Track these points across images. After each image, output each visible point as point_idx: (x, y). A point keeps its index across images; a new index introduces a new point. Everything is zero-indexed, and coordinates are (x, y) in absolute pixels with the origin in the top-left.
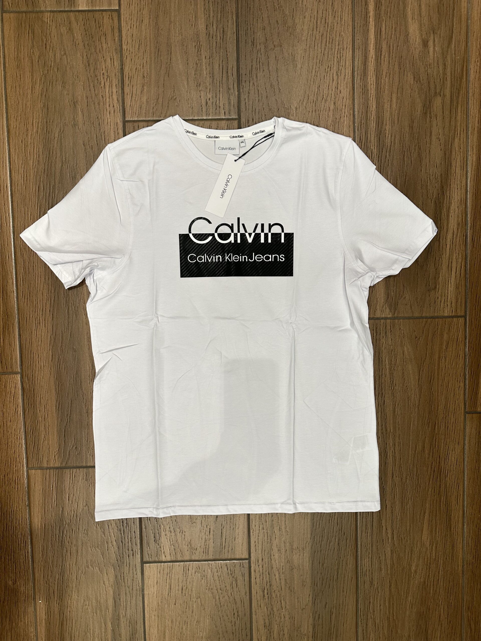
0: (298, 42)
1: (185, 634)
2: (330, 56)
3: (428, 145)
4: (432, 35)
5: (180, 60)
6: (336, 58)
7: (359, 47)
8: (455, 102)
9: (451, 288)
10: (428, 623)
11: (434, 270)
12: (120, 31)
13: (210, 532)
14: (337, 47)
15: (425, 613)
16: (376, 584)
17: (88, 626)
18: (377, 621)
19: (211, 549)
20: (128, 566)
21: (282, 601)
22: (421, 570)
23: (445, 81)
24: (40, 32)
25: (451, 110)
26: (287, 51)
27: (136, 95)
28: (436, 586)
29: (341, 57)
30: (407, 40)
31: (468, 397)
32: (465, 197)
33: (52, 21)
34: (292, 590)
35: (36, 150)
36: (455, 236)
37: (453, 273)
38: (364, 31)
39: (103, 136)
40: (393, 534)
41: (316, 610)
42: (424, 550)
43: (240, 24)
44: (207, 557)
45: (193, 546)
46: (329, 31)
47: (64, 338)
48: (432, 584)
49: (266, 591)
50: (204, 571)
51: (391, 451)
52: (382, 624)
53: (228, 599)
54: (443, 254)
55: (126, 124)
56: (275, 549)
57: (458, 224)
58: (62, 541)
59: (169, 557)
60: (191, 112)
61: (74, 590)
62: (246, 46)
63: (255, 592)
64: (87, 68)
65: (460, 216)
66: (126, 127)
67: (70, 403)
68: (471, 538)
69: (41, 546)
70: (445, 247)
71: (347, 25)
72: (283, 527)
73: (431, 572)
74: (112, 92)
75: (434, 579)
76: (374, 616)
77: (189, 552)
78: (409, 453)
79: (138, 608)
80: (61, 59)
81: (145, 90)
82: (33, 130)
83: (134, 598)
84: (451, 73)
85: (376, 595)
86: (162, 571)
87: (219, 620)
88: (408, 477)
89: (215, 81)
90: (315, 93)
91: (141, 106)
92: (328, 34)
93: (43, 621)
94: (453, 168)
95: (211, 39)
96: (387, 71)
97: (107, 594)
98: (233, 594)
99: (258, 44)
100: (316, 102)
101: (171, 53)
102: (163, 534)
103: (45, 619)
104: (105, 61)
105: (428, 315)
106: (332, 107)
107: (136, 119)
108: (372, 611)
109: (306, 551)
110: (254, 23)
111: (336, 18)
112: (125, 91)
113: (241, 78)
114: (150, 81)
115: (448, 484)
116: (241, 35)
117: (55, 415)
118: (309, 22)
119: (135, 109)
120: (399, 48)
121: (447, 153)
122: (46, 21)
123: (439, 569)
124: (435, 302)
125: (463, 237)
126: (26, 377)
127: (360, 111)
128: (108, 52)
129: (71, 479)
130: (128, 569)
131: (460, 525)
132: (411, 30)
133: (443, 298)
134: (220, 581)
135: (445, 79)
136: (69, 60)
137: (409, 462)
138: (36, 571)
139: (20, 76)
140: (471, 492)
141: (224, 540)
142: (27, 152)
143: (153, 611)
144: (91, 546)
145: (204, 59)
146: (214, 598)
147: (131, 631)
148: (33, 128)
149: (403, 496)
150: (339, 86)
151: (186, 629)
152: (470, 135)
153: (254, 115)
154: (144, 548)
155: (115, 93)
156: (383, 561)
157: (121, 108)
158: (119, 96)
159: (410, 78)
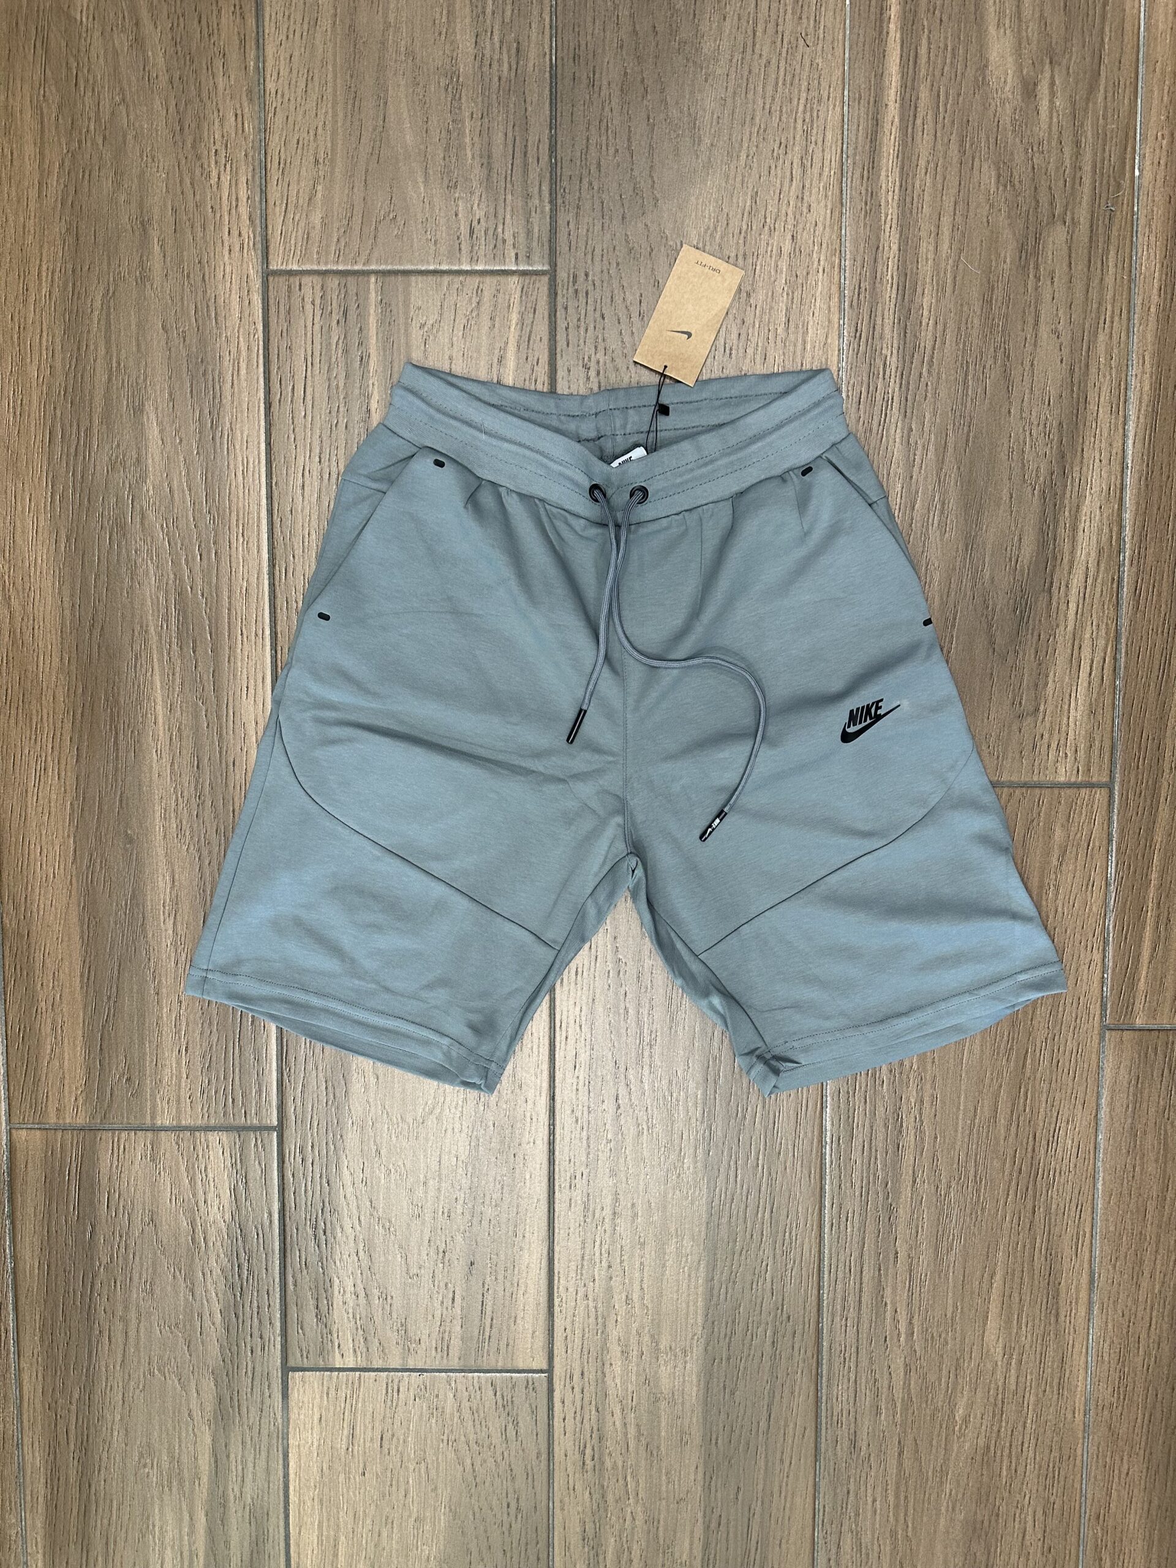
0: (706, 81)
1: (387, 1548)
2: (785, 115)
3: (1029, 348)
4: (1047, 67)
5: (407, 121)
6: (800, 121)
7: (860, 95)
8: (1101, 240)
9: (1078, 712)
10: (992, 1550)
11: (1035, 665)
12: (260, 46)
13: (453, 1299)
14: (804, 95)
15: (986, 1523)
16: (864, 1448)
17: (148, 1518)
18: (866, 1539)
19: (456, 1343)
20: (250, 1374)
21: (629, 1478)
22: (979, 1415)
23: (1077, 186)
24: (64, 44)
25: (1090, 261)
26: (677, 103)
27: (296, 207)
28: (1018, 1459)
29: (812, 121)
30: (984, 78)
31: (1112, 990)
32: (1119, 482)
33: (94, 19)
34: (655, 1453)
35: (47, 341)
36: (1090, 581)
37: (1084, 675)
38: (874, 55)
39: (212, 309)
40: (910, 1323)
41: (713, 1505)
42: (989, 1366)
43: (559, 31)
44: (445, 1361)
45: (411, 1334)
46: (784, 55)
47: (106, 808)
48: (1007, 1451)
49: (588, 1451)
50: (437, 1396)
51: (912, 1116)
52: (876, 1547)
53: (494, 1467)
54: (1058, 626)
55: (271, 279)
56: (615, 1349)
57: (1100, 552)
58: (90, 1307)
59: (352, 1358)
60: (432, 251)
61: (116, 1427)
62: (573, 89)
63: (563, 1451)
64: (178, 137)
65: (1106, 530)
66: (271, 288)
67: (116, 968)
68: (1108, 1342)
69: (38, 1317)
70: (1063, 607)
71: (829, 38)
72: (635, 1297)
73: (1004, 1424)
74: (237, 199)
75: (1011, 1442)
76: (857, 1526)
77: (400, 1347)
78: (957, 1124)
79: (272, 1479)
80: (113, 113)
81: (319, 195)
82: (39, 290)
83: (264, 1454)
84: (1094, 167)
85: (864, 1475)
86: (332, 1392)
87: (471, 1517)
88: (953, 1184)
89: (495, 175)
90: (744, 210)
91: (308, 234)
92: (782, 64)
93: (41, 1500)
94: (1092, 407)
95: (486, 69)
96: (930, 158)
97: (196, 1443)
98: (506, 1454)
99: (605, 83)
100: (746, 232)
101: (386, 103)
102: (338, 1299)
103: (46, 1497)
104: (222, 121)
105: (1015, 778)
106: (787, 247)
107: (295, 267)
108: (852, 1514)
109: (692, 1357)
110: (597, 31)
111: (805, 21)
112: (269, 196)
113: (559, 168)
114: (332, 173)
115: (1054, 1206)
116: (563, 59)
117: (78, 996)
118: (734, 31)
119: (293, 242)
120: (961, 99)
121: (1077, 370)
122: (79, 18)
123: (1026, 1417)
124: (1034, 747)
125: (1112, 583)
126: (11, 901)
127: (859, 258)
128: (229, 98)
129: (116, 1155)
130: (250, 1381)
131: (1082, 1311)
132: (993, 56)
133: (1056, 737)
134: (477, 1422)
135: (1078, 181)
136: (132, 117)
137: (957, 1148)
138: (26, 1377)
139: (12, 154)
140: (1112, 1229)
141: (488, 1322)
142: (25, 344)
143: (308, 1488)
144: (162, 1322)
145: (467, 120)
146: (461, 1462)
147: (253, 1534)
148: (40, 284)
149: (940, 1230)
150: (807, 193)
151: (390, 1537)
152: (1137, 325)
153: (589, 262)
154: (289, 1331)
155: (245, 200)
156: (885, 1390)
157: (258, 238)
158: (255, 208)
159: (987, 176)
